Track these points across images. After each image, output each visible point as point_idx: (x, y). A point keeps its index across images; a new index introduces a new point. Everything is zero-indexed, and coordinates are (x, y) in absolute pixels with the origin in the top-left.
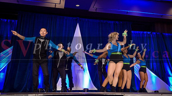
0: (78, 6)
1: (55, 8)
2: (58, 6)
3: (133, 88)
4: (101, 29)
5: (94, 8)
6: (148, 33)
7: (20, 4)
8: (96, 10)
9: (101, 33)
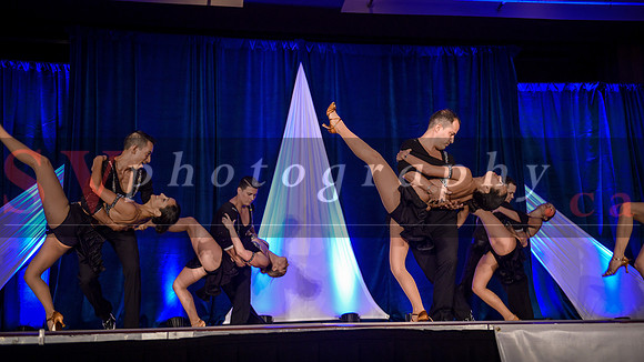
1: (209, 9)
4: (391, 81)
6: (588, 87)
8: (370, 5)
9: (392, 98)
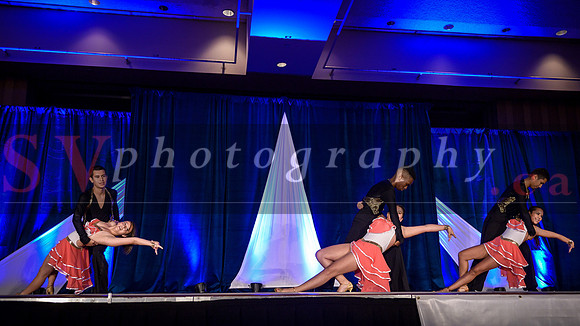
0: (283, 65)
1: (223, 75)
2: (230, 70)
3: (435, 281)
5: (325, 69)
6: (478, 131)
7: (134, 68)
8: (331, 74)
